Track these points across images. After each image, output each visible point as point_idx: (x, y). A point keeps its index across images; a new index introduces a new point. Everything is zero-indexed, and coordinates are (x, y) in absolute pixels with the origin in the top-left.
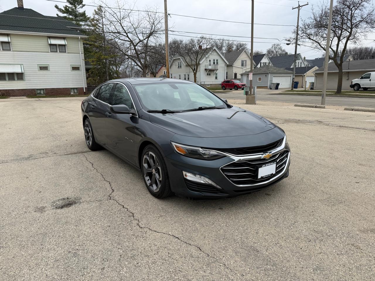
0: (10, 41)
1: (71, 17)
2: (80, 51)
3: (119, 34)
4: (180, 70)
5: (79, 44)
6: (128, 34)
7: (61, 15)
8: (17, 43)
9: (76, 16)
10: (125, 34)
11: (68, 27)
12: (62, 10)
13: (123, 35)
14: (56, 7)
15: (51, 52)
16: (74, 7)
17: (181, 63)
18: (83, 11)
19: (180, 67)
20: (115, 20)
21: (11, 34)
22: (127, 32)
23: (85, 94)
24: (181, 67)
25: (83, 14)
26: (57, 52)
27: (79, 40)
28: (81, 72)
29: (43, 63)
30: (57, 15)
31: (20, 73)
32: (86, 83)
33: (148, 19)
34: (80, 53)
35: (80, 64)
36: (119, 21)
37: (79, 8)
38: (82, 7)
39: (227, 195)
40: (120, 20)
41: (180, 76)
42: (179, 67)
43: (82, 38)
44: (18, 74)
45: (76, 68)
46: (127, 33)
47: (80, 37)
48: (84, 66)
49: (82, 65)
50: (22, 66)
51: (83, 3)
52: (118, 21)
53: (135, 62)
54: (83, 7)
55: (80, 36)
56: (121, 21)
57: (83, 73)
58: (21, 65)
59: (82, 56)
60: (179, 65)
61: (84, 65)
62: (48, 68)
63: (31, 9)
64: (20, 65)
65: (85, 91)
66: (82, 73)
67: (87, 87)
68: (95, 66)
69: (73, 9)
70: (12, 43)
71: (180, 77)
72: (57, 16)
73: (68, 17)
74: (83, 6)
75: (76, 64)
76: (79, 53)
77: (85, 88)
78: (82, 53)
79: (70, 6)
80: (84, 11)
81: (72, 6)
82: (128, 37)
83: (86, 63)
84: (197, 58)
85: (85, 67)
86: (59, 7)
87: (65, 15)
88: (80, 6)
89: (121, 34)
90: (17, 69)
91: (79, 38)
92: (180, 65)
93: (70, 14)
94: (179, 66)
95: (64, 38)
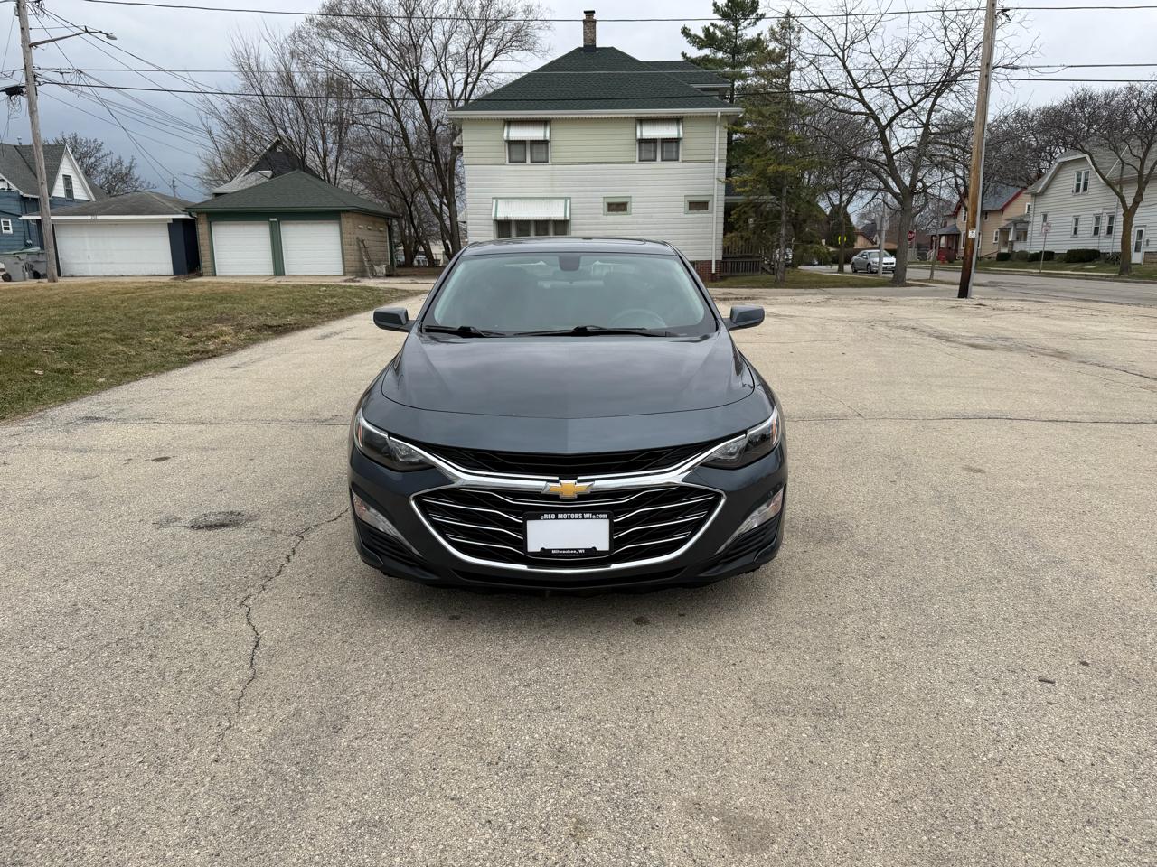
0: (548, 138)
1: (720, 55)
2: (717, 153)
3: (834, 93)
4: (1081, 198)
5: (717, 133)
6: (864, 92)
7: (694, 53)
8: (566, 141)
9: (736, 51)
10: (853, 93)
11: (695, 86)
12: (698, 37)
13: (845, 95)
14: (685, 32)
15: (640, 160)
16: (732, 27)
17: (1087, 173)
18: (755, 36)
19: (1081, 188)
20: (828, 51)
21: (553, 119)
22: (860, 85)
23: (712, 281)
24: (1085, 189)
25: (756, 44)
26: (655, 160)
27: (718, 120)
28: (711, 215)
29: (617, 194)
30: (684, 55)
31: (561, 221)
32: (721, 246)
33: (941, 34)
34: (717, 159)
35: (710, 192)
36: (840, 55)
37: (745, 28)
38: (755, 24)
39: (435, 577)
40: (843, 51)
41: (1077, 220)
42: (1078, 190)
43: (724, 116)
44: (556, 223)
45: (698, 206)
46: (859, 90)
47: (719, 114)
48: (722, 198)
49: (715, 196)
50: (568, 201)
51: (760, 11)
52: (836, 55)
53: (881, 179)
54: (758, 23)
55: (719, 111)
56: (846, 52)
57: (715, 219)
58: (566, 201)
59: (720, 169)
60: (1079, 180)
61: (723, 193)
62: (628, 206)
63: (612, 48)
64: (563, 201)
65: (714, 271)
66: (716, 215)
67: (720, 258)
68: (751, 197)
69: (727, 34)
70: (553, 143)
71: (1077, 223)
72: (681, 59)
73: (712, 56)
74: (758, 20)
75: (699, 193)
76: (713, 161)
77: (716, 261)
78: (719, 161)
79: (722, 23)
80: (759, 35)
81: (726, 23)
82: (862, 100)
83: (729, 190)
84: (1145, 156)
85: (726, 200)
86: (692, 32)
87: (706, 52)
88: (748, 21)
89: (838, 94)
90: (555, 212)
91: (716, 116)
92: (1082, 183)
93: (719, 49)
94: (1078, 186)
95: (677, 120)
